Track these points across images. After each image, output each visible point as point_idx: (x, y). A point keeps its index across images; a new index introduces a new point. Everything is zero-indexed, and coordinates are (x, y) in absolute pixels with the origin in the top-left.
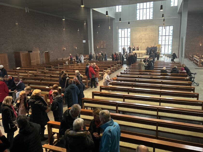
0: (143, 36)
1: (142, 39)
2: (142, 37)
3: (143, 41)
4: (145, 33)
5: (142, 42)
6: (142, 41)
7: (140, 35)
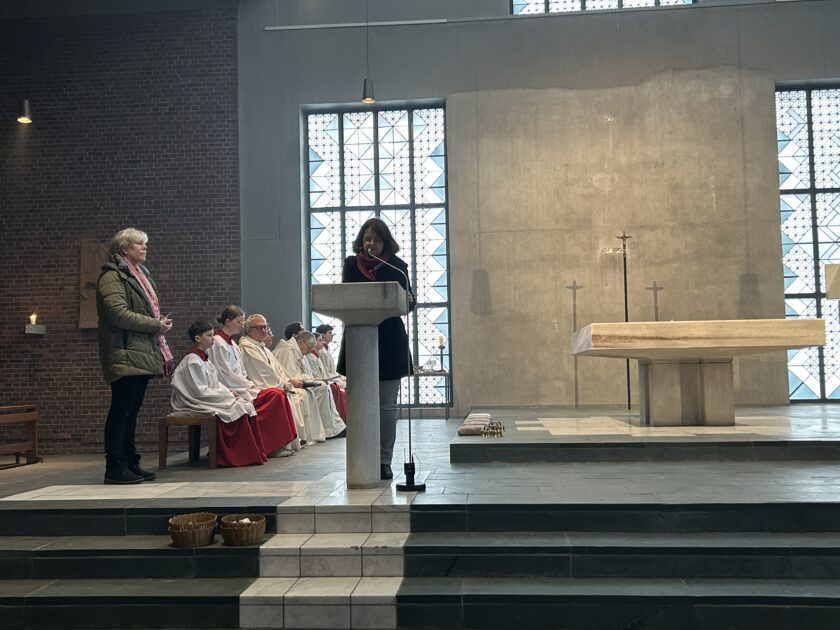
0: (607, 189)
1: (586, 223)
2: (587, 197)
3: (604, 248)
4: (623, 160)
6: (593, 248)
7: (571, 175)
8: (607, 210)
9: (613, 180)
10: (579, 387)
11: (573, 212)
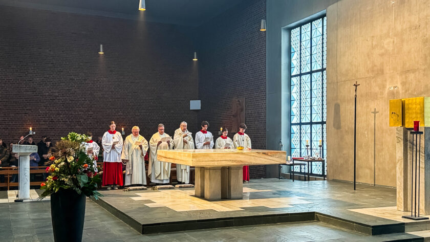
1: (381, 72)
2: (382, 55)
3: (389, 87)
4: (399, 28)
5: (387, 91)
6: (384, 87)
7: (374, 43)
8: (391, 62)
9: (394, 42)
10: (376, 174)
11: (375, 66)
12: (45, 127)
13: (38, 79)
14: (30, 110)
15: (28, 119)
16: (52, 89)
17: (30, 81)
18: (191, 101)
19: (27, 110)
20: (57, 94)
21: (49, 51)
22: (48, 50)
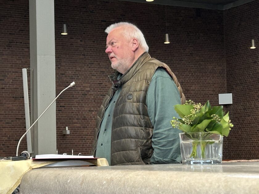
12: (78, 125)
13: (70, 72)
14: (63, 107)
15: (62, 117)
16: (84, 83)
17: (63, 74)
18: (219, 95)
19: (60, 106)
20: (88, 89)
21: (81, 41)
22: (79, 40)
